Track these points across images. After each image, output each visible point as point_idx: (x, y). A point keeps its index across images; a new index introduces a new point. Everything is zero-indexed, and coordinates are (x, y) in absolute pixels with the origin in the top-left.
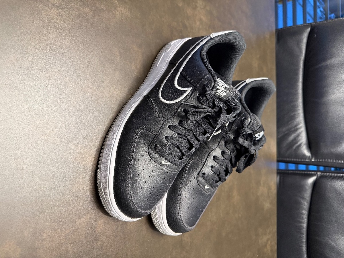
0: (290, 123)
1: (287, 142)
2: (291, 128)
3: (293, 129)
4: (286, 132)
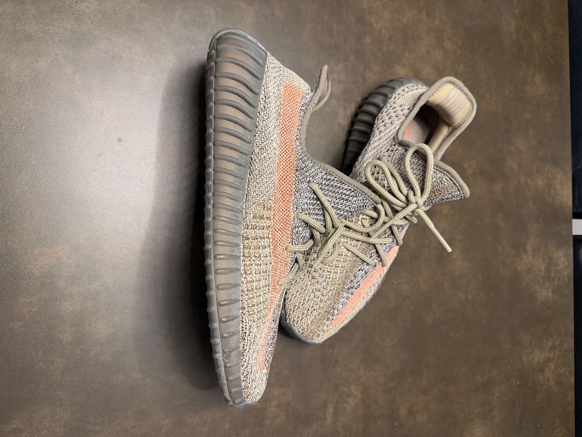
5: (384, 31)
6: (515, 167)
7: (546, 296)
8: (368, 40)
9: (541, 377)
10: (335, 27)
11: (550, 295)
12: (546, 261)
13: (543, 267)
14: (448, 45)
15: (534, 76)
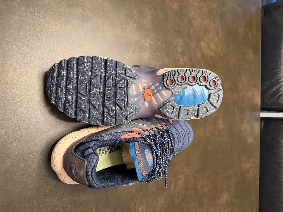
0: (273, 78)
1: (270, 93)
2: (274, 82)
3: (275, 83)
4: (269, 86)
5: (198, 27)
6: (242, 87)
7: (251, 141)
8: (192, 30)
9: (248, 174)
10: (180, 24)
11: (252, 141)
12: (251, 127)
13: (250, 129)
14: (220, 35)
15: (249, 51)
